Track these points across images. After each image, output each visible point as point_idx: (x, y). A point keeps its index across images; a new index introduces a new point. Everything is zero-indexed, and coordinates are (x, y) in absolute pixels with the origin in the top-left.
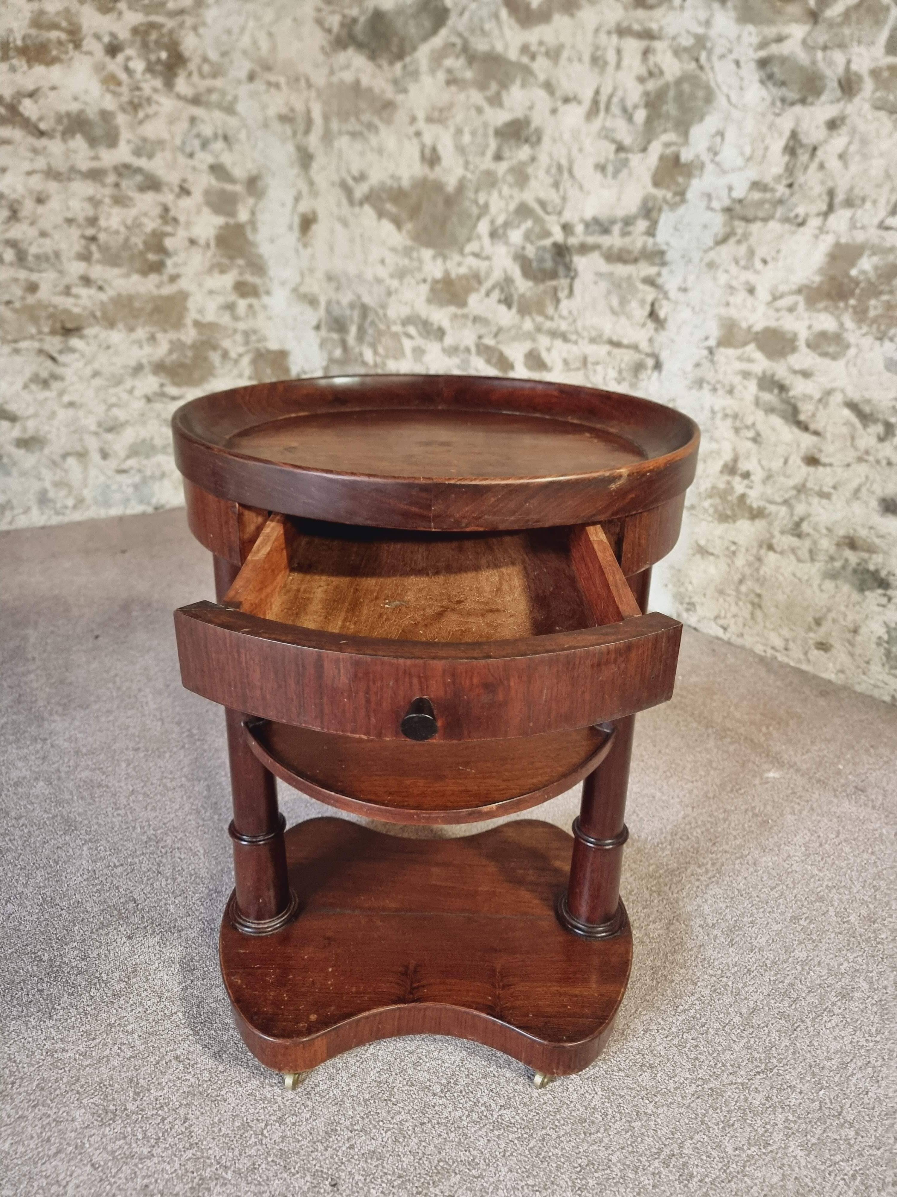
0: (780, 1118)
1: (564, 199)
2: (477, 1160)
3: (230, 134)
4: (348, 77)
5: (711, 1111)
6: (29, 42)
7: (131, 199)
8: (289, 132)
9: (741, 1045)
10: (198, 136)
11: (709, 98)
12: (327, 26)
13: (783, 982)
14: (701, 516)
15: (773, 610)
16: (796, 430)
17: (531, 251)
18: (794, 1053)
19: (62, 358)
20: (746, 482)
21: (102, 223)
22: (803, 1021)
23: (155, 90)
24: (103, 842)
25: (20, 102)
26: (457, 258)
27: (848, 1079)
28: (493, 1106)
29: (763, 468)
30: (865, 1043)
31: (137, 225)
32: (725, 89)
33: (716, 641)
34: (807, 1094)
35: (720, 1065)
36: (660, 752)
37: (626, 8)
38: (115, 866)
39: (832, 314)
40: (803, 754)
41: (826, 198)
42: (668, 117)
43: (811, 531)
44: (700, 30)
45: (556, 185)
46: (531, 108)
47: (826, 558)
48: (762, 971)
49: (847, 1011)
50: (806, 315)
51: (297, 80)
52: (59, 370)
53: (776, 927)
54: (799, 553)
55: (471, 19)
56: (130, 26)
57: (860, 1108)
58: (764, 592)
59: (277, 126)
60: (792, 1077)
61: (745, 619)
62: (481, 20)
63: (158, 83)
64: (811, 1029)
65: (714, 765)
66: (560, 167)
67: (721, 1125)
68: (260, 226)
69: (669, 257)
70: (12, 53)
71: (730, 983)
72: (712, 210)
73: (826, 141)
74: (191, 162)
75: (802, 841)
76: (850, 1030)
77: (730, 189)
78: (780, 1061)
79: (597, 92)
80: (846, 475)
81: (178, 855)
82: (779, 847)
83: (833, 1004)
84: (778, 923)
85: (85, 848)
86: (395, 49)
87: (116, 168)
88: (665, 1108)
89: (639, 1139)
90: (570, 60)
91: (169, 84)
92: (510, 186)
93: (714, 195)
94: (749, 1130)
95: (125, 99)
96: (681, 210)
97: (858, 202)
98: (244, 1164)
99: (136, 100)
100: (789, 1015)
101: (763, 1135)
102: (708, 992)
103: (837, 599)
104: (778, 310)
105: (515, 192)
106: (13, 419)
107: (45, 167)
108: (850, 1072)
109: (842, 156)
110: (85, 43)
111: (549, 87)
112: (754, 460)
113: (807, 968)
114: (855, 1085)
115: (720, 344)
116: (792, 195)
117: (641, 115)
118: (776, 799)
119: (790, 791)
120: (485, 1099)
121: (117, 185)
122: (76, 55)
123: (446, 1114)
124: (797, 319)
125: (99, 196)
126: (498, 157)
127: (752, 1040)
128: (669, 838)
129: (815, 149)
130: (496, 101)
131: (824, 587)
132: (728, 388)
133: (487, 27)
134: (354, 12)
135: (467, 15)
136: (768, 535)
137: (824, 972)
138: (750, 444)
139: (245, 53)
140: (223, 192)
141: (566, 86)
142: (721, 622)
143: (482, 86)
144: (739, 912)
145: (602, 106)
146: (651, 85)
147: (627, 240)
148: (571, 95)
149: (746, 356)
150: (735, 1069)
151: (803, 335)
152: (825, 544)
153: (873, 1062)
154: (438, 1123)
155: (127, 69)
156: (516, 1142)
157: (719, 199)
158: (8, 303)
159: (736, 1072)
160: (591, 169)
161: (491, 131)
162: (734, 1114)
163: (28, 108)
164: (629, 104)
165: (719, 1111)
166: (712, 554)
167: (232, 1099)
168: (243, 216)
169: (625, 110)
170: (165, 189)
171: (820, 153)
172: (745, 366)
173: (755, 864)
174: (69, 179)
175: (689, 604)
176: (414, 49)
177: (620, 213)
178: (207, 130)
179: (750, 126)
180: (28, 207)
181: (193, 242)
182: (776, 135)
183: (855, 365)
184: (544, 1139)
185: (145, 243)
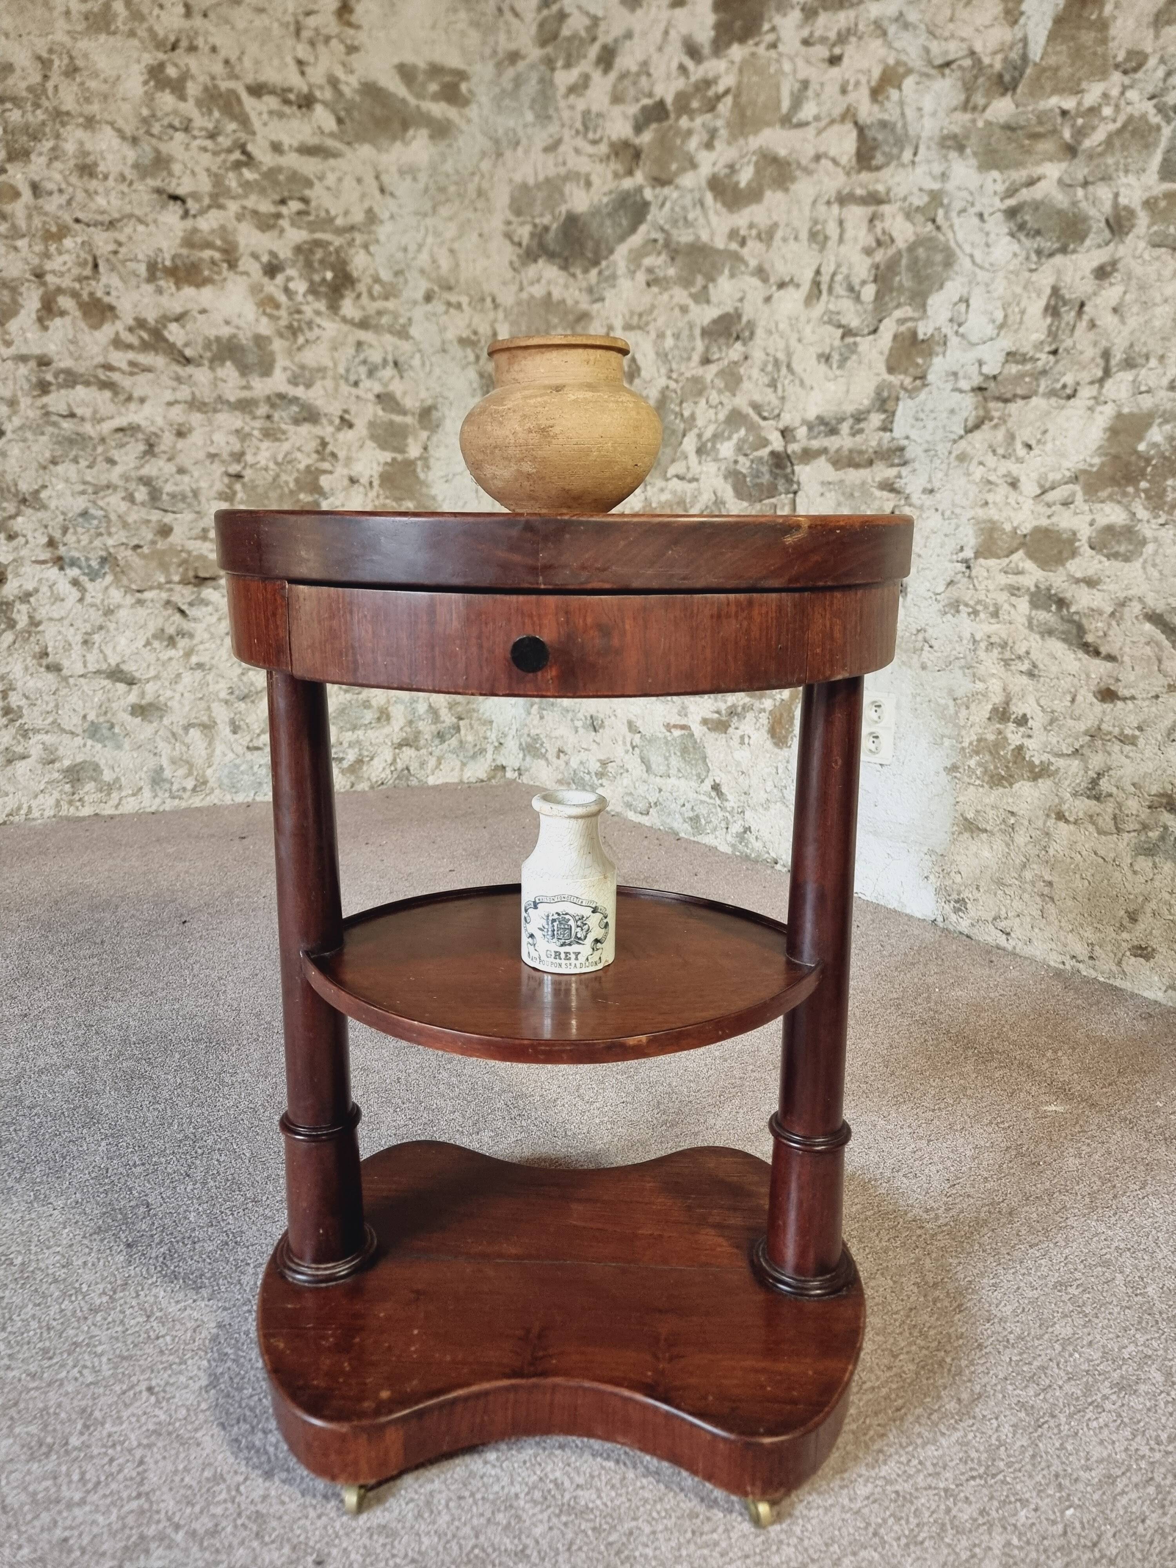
0: (998, 1541)
1: (783, 398)
2: (528, 1552)
3: (401, 360)
4: (538, 291)
5: (891, 1521)
6: (179, 262)
7: (284, 432)
8: (472, 358)
9: (953, 1439)
10: (365, 362)
11: (949, 261)
12: (516, 239)
13: (1030, 1364)
14: (966, 779)
15: (1070, 903)
16: (1081, 654)
17: (744, 466)
18: (1033, 1457)
19: (191, 612)
20: (1022, 729)
21: (249, 458)
22: (1053, 1416)
23: (318, 313)
24: (128, 1139)
25: (165, 327)
26: (660, 483)
27: (1115, 1498)
28: (567, 1484)
29: (1043, 711)
30: (1148, 1453)
31: (289, 460)
32: (968, 249)
33: (995, 950)
34: (1045, 1512)
35: (915, 1462)
36: (893, 1073)
37: (848, 174)
38: (135, 1165)
39: (1119, 502)
40: (1104, 1086)
41: (1101, 362)
42: (901, 288)
43: (1114, 790)
44: (936, 186)
45: (773, 384)
46: (741, 300)
47: (1138, 827)
48: (1001, 1348)
49: (1125, 1408)
50: (1086, 508)
51: (483, 300)
52: (186, 625)
53: (1030, 1294)
54: (1100, 821)
55: (672, 210)
56: (292, 244)
57: (1128, 1541)
58: (1055, 879)
59: (456, 350)
60: (1025, 1489)
61: (1033, 918)
62: (684, 208)
63: (321, 306)
64: (1065, 1428)
65: (969, 1092)
66: (777, 363)
67: (904, 1541)
68: (432, 461)
69: (909, 454)
70: (159, 274)
71: (948, 1360)
72: (961, 391)
73: (1095, 294)
74: (354, 391)
75: (1088, 1189)
76: (1127, 1433)
77: (981, 363)
78: (1009, 1465)
79: (818, 272)
80: (1154, 709)
81: (216, 1156)
82: (1051, 1195)
83: (1105, 1397)
84: (1034, 1288)
85: (103, 1143)
86: (590, 255)
87: (268, 398)
88: (821, 1511)
89: (774, 1548)
90: (785, 240)
91: (334, 307)
92: (720, 392)
93: (961, 374)
94: (945, 1551)
95: (283, 323)
96: (923, 395)
97: (1142, 361)
98: (203, 1524)
99: (295, 324)
100: (1032, 1407)
101: (967, 1561)
102: (912, 1367)
103: (1157, 884)
104: (1049, 505)
105: (726, 398)
106: (131, 682)
107: (189, 398)
108: (1119, 1490)
109: (1115, 310)
110: (240, 263)
111: (761, 273)
112: (1031, 700)
113: (1070, 1348)
114: (1125, 1508)
115: (978, 555)
116: (1057, 362)
117: (869, 292)
118: (1055, 1138)
119: (1078, 1129)
120: (558, 1474)
121: (269, 417)
122: (230, 275)
123: (496, 1488)
124: (1076, 514)
125: (247, 429)
126: (706, 361)
127: (970, 1436)
128: (888, 1174)
129: (1082, 305)
130: (703, 297)
131: (1136, 868)
132: (991, 609)
133: (691, 216)
134: (546, 220)
135: (668, 205)
136: (1057, 800)
137: (1097, 1355)
138: (1025, 680)
139: (422, 271)
140: (391, 423)
141: (780, 269)
142: (1002, 924)
143: (686, 282)
144: (976, 1271)
145: (824, 287)
146: (880, 256)
147: (859, 438)
148: (787, 279)
149: (1013, 565)
150: (938, 1469)
151: (1085, 533)
152: (1133, 805)
153: (1158, 1478)
154: (483, 1498)
155: (287, 290)
156: (590, 1532)
157: (967, 377)
158: (137, 547)
159: (938, 1474)
160: (814, 361)
161: (697, 332)
162: (926, 1528)
163: (175, 333)
164: (856, 281)
165: (903, 1522)
166: (986, 831)
167: (208, 1444)
168: (414, 451)
169: (851, 289)
170: (324, 421)
171: (1086, 309)
172: (1012, 579)
173: (1010, 1214)
174: (215, 411)
175: (957, 902)
176: (611, 251)
177: (849, 408)
178: (376, 357)
179: (1000, 287)
180: (168, 439)
181: (353, 481)
182: (1034, 295)
183: (1154, 565)
184: (631, 1533)
185: (297, 481)
